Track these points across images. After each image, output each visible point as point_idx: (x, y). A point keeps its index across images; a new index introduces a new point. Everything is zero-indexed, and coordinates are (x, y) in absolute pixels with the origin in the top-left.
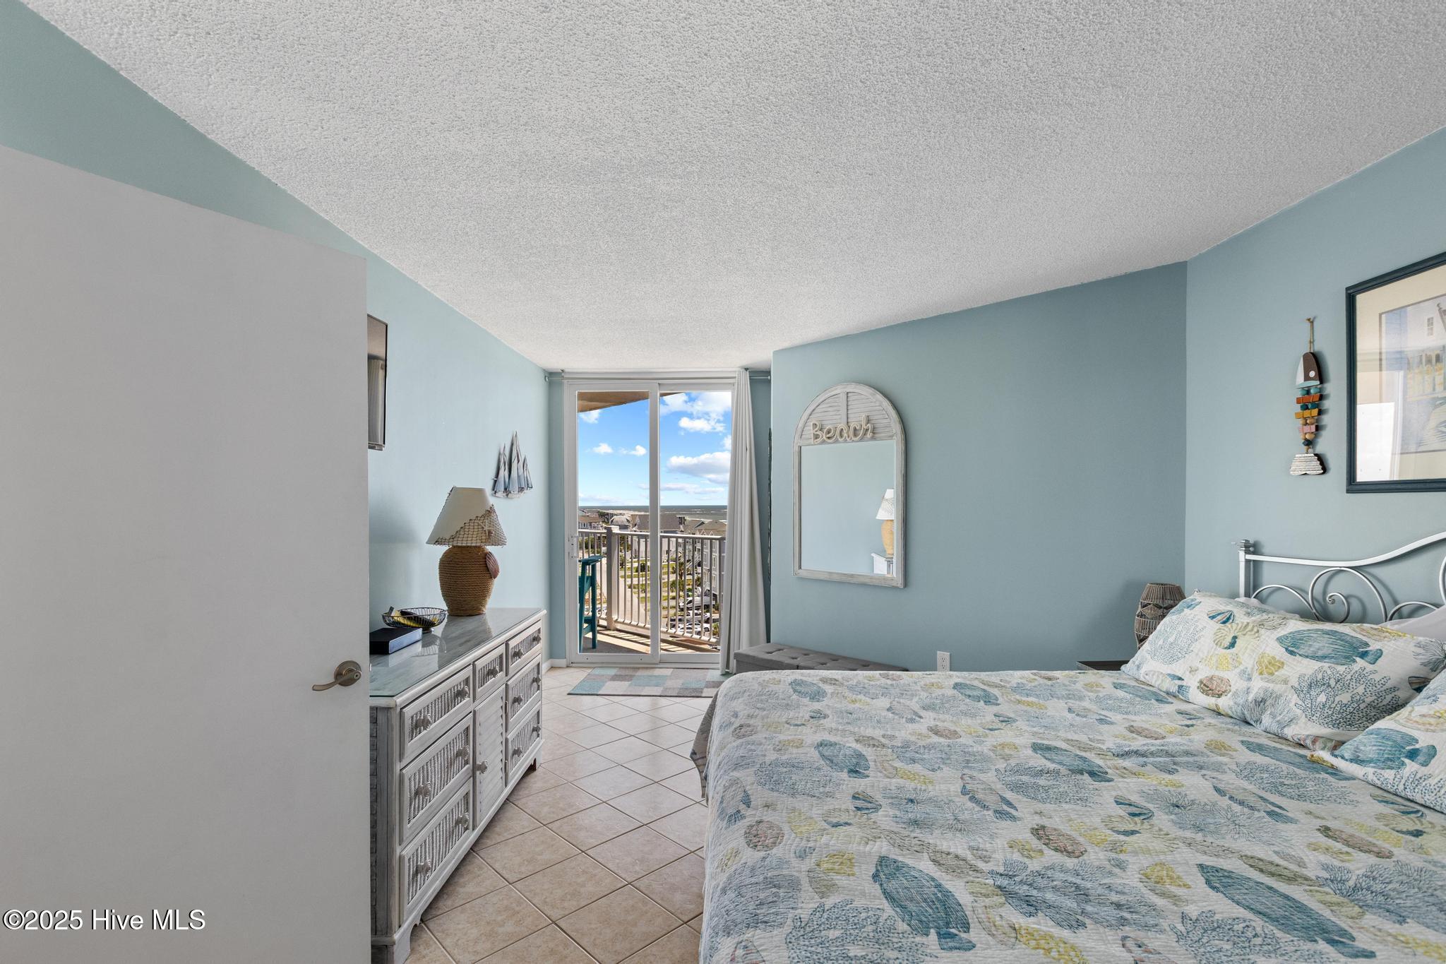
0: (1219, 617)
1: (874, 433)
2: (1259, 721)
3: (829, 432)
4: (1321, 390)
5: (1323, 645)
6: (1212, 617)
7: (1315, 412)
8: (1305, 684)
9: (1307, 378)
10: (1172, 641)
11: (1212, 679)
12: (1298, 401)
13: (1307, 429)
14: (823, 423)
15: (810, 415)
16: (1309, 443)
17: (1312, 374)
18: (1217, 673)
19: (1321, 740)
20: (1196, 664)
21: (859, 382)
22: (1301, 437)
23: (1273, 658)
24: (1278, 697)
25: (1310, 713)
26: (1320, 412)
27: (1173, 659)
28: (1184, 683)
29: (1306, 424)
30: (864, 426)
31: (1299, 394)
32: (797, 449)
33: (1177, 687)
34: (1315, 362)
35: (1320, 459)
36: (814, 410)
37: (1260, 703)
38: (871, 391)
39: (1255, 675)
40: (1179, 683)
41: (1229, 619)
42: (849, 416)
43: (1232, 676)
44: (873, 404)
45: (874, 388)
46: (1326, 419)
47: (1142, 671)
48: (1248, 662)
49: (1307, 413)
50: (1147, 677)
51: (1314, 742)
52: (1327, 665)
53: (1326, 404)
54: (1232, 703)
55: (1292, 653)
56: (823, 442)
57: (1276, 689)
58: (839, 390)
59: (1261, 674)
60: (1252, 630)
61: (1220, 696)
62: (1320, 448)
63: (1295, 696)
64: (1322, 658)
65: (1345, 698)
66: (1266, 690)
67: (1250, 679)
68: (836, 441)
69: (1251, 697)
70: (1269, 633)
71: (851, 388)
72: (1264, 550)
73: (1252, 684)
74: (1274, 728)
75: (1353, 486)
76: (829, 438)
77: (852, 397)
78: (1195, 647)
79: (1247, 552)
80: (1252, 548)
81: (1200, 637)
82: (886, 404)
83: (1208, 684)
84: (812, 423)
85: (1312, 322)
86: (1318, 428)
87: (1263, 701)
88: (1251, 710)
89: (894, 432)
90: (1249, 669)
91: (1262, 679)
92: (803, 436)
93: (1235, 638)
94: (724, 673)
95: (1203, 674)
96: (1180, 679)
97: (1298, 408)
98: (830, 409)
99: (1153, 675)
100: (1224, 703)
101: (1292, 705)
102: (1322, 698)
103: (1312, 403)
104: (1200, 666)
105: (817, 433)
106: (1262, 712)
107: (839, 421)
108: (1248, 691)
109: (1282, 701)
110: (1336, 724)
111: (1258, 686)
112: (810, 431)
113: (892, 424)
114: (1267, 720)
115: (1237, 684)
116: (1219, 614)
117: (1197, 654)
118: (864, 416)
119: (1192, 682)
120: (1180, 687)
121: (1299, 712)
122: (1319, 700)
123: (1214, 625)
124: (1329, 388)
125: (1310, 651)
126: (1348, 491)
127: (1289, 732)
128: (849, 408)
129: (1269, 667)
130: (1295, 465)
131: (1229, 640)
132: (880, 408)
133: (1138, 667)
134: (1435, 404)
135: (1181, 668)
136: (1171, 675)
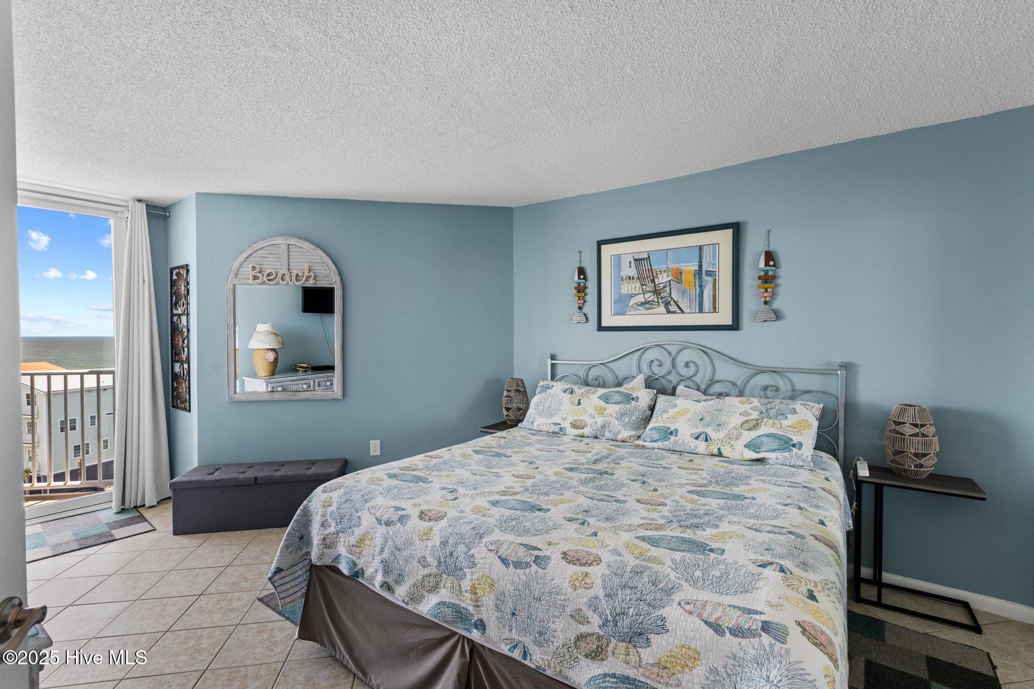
0: (568, 391)
1: (316, 280)
2: (603, 436)
3: (269, 275)
4: (585, 284)
5: (617, 398)
6: (565, 392)
7: (583, 294)
8: (619, 415)
9: (579, 278)
10: (548, 406)
11: (576, 421)
12: (576, 288)
13: (580, 301)
14: (262, 266)
15: (247, 258)
16: (580, 308)
17: (582, 277)
18: (578, 418)
19: (632, 437)
20: (565, 416)
21: (300, 237)
22: (578, 305)
23: (601, 406)
24: (610, 423)
25: (625, 426)
26: (585, 295)
27: (551, 416)
28: (562, 426)
29: (579, 299)
30: (306, 274)
31: (576, 285)
32: (231, 287)
33: (559, 429)
34: (581, 271)
35: (585, 315)
36: (250, 255)
37: (603, 427)
38: (312, 247)
39: (596, 416)
40: (559, 426)
41: (572, 391)
42: (291, 264)
43: (585, 417)
44: (314, 257)
45: (316, 245)
46: (587, 298)
47: (536, 424)
48: (591, 410)
49: (580, 294)
50: (539, 427)
51: (630, 439)
52: (623, 406)
53: (587, 291)
54: (591, 430)
55: (607, 403)
56: (263, 283)
57: (608, 420)
58: (279, 241)
59: (598, 414)
60: (585, 395)
61: (583, 428)
62: (585, 310)
63: (617, 421)
64: (619, 403)
65: (634, 418)
66: (605, 421)
67: (594, 418)
68: (277, 284)
69: (599, 425)
70: (593, 395)
71: (292, 241)
72: (558, 358)
73: (596, 419)
74: (612, 437)
75: (600, 328)
76: (268, 280)
77: (292, 249)
78: (562, 407)
79: (552, 360)
80: (553, 357)
81: (562, 403)
82: (326, 259)
83: (575, 424)
84: (251, 265)
85: (580, 253)
86: (584, 302)
87: (604, 426)
88: (600, 431)
89: (334, 280)
90: (592, 413)
91: (600, 417)
92: (238, 276)
93: (579, 400)
94: (120, 510)
95: (571, 419)
96: (559, 424)
97: (575, 291)
98: (268, 256)
99: (543, 425)
100: (587, 431)
101: (616, 425)
102: (627, 420)
103: (581, 290)
104: (567, 416)
105: (257, 274)
106: (604, 431)
107: (280, 267)
108: (596, 423)
109: (611, 424)
110: (635, 430)
111: (600, 420)
112: (247, 271)
113: (333, 275)
114: (607, 434)
115: (590, 421)
116: (567, 390)
117: (564, 411)
118: (306, 266)
119: (566, 425)
120: (561, 428)
121: (621, 428)
122: (626, 421)
123: (567, 396)
124: (588, 284)
125: (614, 401)
126: (598, 330)
127: (619, 437)
128: (290, 257)
129: (601, 411)
130: (574, 318)
131: (577, 402)
132: (321, 261)
133: (532, 423)
134: (631, 296)
135: (556, 419)
136: (552, 423)
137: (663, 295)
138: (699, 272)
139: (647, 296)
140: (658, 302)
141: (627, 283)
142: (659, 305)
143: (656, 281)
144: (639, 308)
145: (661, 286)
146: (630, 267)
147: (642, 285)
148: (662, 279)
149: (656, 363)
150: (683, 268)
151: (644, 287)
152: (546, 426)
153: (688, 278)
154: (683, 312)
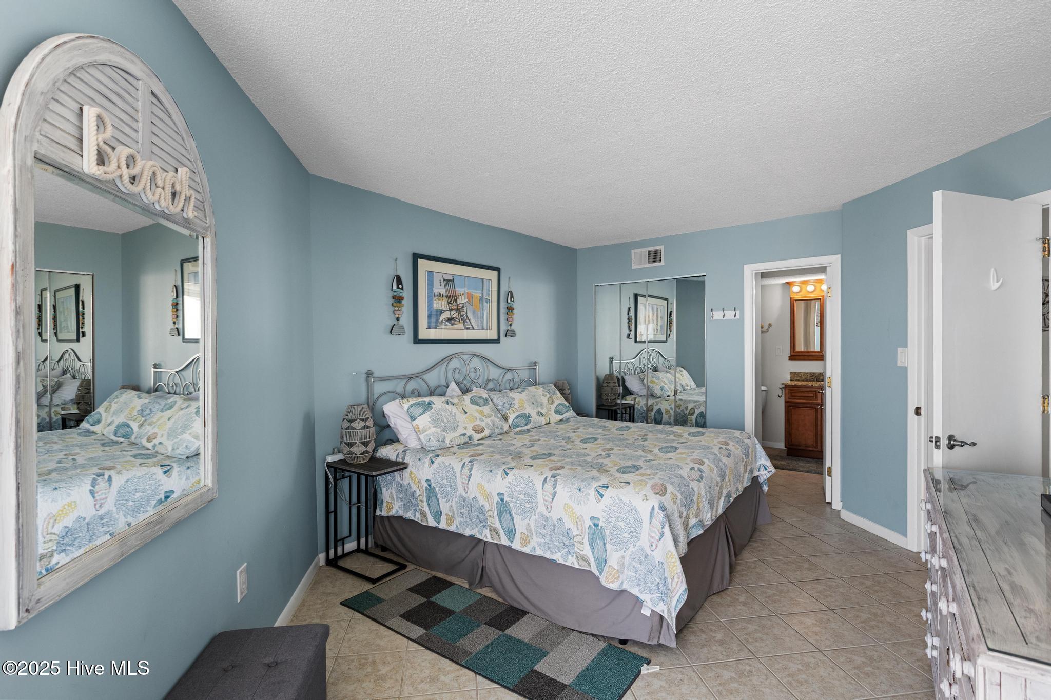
4: (402, 294)
7: (399, 305)
9: (397, 288)
10: (446, 421)
11: (474, 427)
13: (396, 312)
16: (398, 320)
17: (400, 286)
18: (474, 424)
20: (464, 425)
22: (396, 316)
26: (402, 306)
27: (455, 429)
29: (395, 309)
33: (468, 438)
34: (400, 280)
35: (403, 327)
40: (467, 436)
46: (403, 309)
47: (447, 441)
48: (477, 415)
50: (452, 443)
53: (404, 301)
58: (137, 68)
59: (483, 417)
61: (483, 431)
62: (401, 322)
67: (483, 420)
69: (490, 425)
73: (486, 421)
75: (417, 341)
78: (457, 418)
79: (371, 377)
81: (455, 414)
83: (476, 429)
85: (396, 260)
86: (402, 313)
90: (480, 417)
91: (486, 418)
93: (464, 409)
95: (470, 426)
96: (465, 434)
103: (398, 300)
104: (466, 425)
111: (488, 421)
115: (483, 424)
124: (405, 295)
126: (414, 343)
130: (394, 329)
133: (443, 441)
134: (442, 312)
135: (461, 431)
136: (460, 435)
137: (462, 313)
138: (482, 298)
139: (453, 312)
140: (459, 319)
141: (438, 299)
142: (459, 321)
143: (458, 300)
144: (447, 323)
145: (461, 305)
146: (441, 286)
147: (449, 303)
148: (462, 300)
149: (457, 371)
150: (473, 294)
151: (450, 305)
152: (457, 439)
153: (476, 301)
154: (473, 329)
